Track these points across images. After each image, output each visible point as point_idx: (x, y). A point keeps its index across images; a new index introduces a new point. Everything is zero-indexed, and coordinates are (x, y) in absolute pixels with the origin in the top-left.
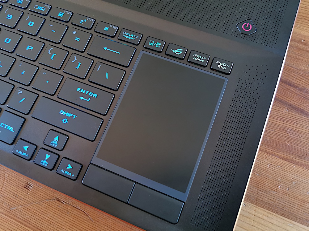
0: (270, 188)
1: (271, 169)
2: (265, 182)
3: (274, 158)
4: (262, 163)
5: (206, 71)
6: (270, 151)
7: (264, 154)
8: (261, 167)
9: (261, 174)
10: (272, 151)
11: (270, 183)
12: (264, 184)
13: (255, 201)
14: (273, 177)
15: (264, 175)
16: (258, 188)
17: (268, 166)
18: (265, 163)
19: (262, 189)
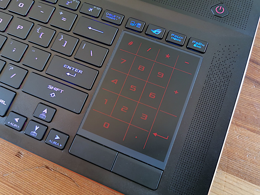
0: (239, 157)
1: (240, 139)
2: (235, 152)
3: (243, 130)
4: (232, 134)
5: (183, 50)
6: (240, 123)
7: (234, 126)
8: (231, 138)
9: (232, 144)
10: (241, 124)
11: (239, 152)
12: (234, 153)
13: (226, 169)
14: (242, 147)
15: (234, 145)
16: (229, 157)
17: (238, 137)
18: (235, 134)
19: (232, 158)
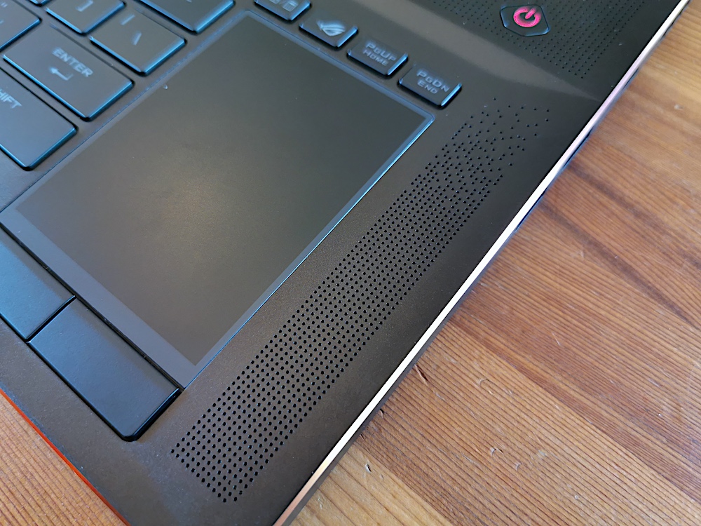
0: (462, 444)
1: (483, 392)
2: (454, 425)
3: (503, 366)
4: (462, 369)
6: (498, 343)
7: (479, 348)
8: (457, 378)
9: (451, 397)
10: (502, 346)
11: (467, 429)
12: (449, 426)
13: (405, 467)
14: (483, 416)
15: (457, 402)
16: (426, 435)
17: (478, 382)
18: (471, 370)
19: (437, 441)
